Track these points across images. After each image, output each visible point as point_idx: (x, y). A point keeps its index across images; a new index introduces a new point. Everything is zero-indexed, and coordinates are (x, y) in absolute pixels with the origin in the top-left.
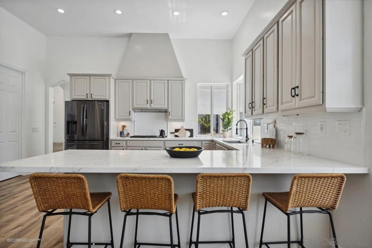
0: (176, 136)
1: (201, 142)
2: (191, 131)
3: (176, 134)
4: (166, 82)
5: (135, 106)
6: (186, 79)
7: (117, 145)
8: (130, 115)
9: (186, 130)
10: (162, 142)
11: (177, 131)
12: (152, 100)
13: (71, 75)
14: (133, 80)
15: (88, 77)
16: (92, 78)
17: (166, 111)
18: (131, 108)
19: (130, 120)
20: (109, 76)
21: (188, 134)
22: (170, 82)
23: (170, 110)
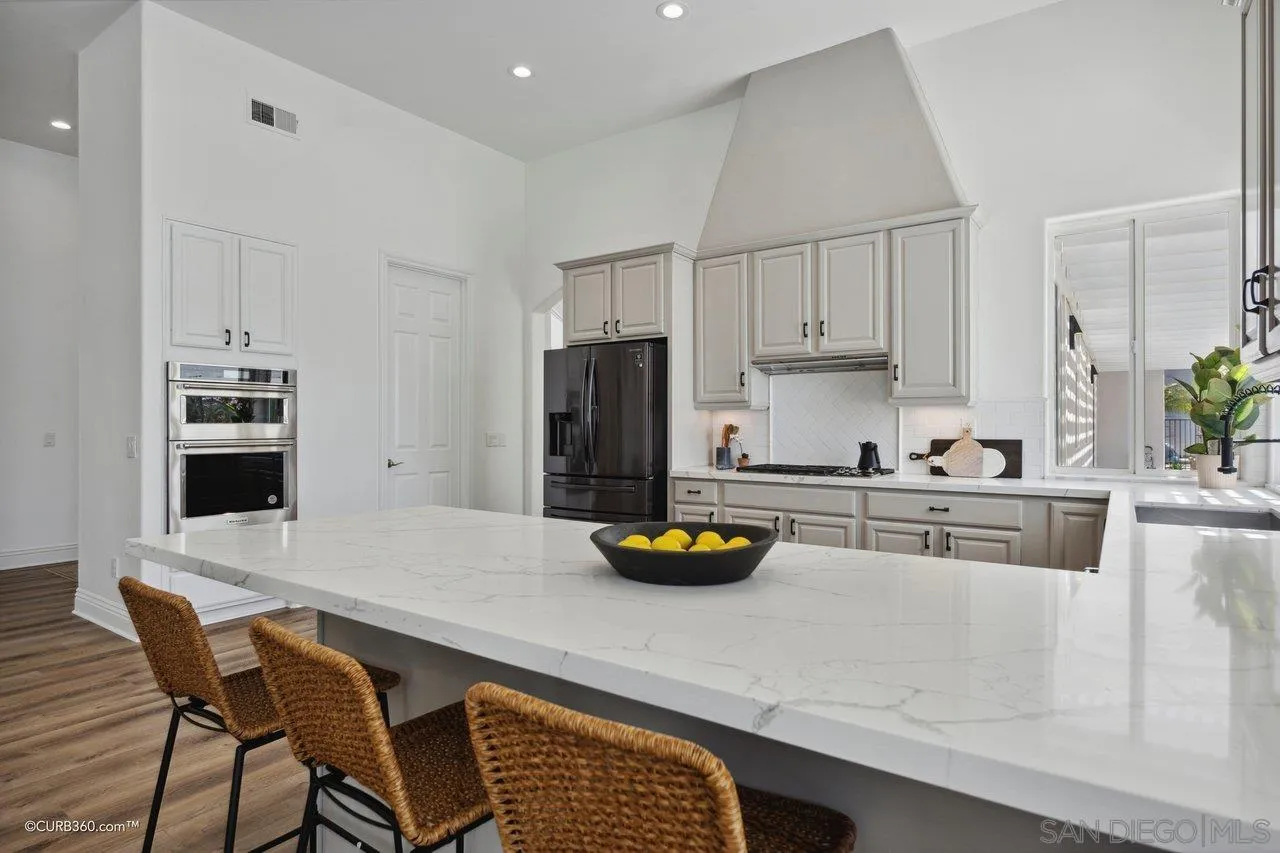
0: (937, 471)
1: (1042, 506)
2: (1012, 450)
3: (937, 461)
4: (881, 238)
5: (760, 349)
6: (973, 208)
7: (693, 498)
8: (743, 385)
9: (986, 444)
10: (854, 493)
11: (940, 447)
12: (822, 323)
13: (566, 267)
14: (751, 252)
15: (607, 267)
16: (619, 265)
17: (879, 364)
18: (746, 359)
19: (742, 405)
20: (665, 250)
21: (996, 461)
22: (898, 236)
23: (897, 358)
